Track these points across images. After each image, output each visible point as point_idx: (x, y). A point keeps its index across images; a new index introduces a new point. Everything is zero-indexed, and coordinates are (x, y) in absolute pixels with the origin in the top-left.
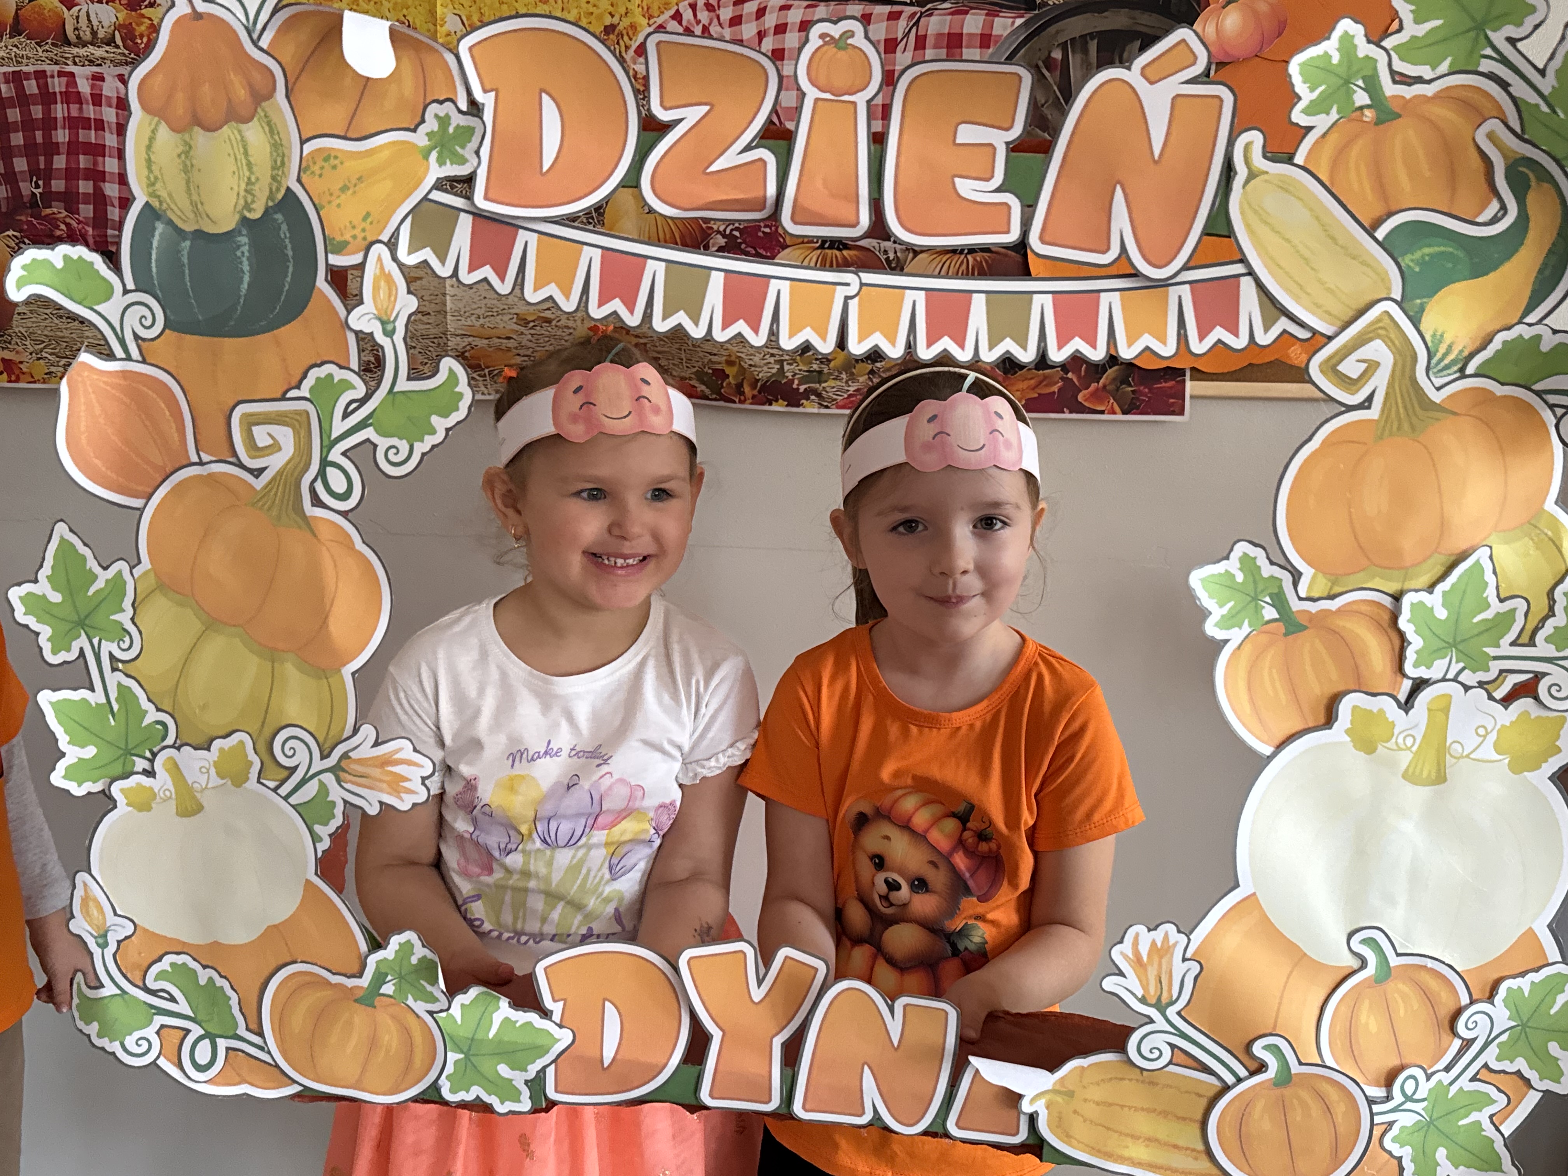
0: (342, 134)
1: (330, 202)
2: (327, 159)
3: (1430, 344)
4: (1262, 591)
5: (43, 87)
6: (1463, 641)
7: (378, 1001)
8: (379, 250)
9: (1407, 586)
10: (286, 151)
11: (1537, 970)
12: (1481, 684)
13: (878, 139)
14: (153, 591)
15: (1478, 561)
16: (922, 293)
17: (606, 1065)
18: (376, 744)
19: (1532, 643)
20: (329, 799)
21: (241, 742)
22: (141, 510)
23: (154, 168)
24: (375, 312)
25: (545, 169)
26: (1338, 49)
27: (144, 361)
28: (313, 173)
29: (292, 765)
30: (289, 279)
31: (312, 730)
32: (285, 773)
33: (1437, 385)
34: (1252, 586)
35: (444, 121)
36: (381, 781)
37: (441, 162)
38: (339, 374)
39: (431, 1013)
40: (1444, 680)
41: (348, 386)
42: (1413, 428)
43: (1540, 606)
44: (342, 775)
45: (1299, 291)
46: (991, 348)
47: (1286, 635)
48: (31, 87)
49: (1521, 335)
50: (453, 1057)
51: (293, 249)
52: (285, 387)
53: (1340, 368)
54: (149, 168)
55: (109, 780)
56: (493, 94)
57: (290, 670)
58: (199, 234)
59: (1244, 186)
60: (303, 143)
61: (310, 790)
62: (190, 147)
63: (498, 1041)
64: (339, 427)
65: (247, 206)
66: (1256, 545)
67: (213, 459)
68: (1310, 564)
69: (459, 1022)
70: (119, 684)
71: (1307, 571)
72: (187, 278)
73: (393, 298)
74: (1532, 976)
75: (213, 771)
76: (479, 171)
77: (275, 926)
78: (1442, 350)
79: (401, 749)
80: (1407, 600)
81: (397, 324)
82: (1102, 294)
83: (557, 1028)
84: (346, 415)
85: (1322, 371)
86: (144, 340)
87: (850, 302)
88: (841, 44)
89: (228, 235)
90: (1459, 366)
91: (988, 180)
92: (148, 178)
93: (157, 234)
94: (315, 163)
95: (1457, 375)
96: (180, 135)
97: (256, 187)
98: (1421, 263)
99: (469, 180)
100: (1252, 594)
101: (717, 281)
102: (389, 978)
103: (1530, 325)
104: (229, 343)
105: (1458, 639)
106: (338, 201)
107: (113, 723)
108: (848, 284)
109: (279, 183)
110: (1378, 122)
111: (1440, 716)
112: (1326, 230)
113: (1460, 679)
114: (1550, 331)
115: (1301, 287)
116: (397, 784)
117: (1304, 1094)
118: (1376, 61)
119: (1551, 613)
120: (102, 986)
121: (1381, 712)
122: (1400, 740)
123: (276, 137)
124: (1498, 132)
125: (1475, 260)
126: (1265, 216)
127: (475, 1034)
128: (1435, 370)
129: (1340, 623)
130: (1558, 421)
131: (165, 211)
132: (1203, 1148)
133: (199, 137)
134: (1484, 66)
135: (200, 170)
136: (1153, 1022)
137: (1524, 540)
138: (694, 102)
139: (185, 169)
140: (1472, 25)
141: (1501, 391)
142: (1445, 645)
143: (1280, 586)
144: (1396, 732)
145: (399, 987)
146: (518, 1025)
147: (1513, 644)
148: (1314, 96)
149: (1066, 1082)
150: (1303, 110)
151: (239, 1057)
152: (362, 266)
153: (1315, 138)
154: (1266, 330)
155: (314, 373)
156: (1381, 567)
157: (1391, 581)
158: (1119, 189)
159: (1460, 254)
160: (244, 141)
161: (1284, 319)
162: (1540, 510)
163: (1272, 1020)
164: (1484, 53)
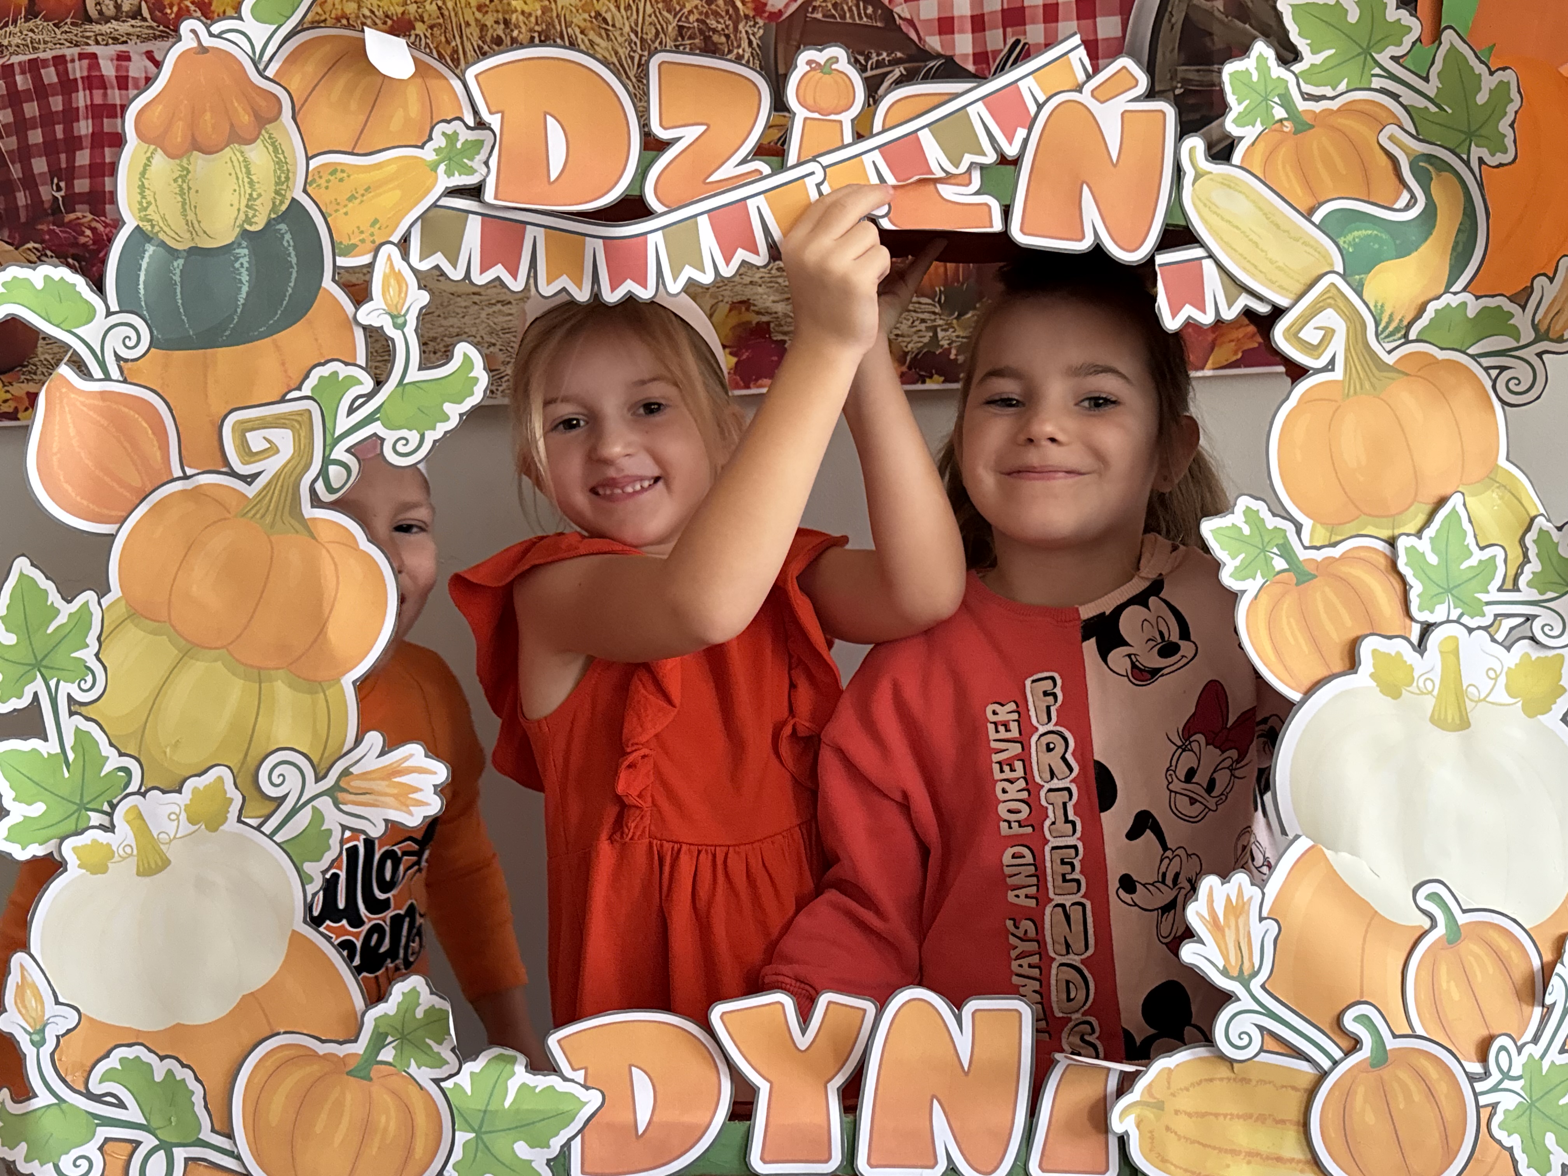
0: (349, 150)
1: (337, 211)
2: (333, 173)
3: (1374, 312)
4: (1268, 542)
5: (63, 74)
6: (1456, 587)
7: (375, 1072)
8: (389, 250)
9: (1397, 532)
10: (292, 170)
12: (1479, 628)
14: (122, 623)
15: (1454, 508)
17: (640, 1131)
18: (382, 754)
19: (1516, 588)
20: (324, 827)
21: (220, 779)
22: (112, 538)
23: (147, 192)
24: (385, 307)
25: (553, 178)
26: (1256, 69)
27: (125, 381)
28: (319, 186)
29: (280, 794)
30: (292, 284)
31: (304, 750)
32: (271, 806)
33: (1388, 349)
34: (1258, 539)
35: (452, 138)
36: (386, 795)
37: (449, 173)
38: (344, 371)
39: (437, 1081)
40: (1448, 621)
41: (354, 381)
43: (1515, 554)
44: (341, 796)
45: (1254, 269)
47: (1297, 584)
48: (50, 75)
49: (1448, 304)
50: (462, 1138)
51: (296, 256)
52: (285, 391)
53: (1301, 335)
54: (142, 193)
55: (59, 840)
56: (499, 115)
57: (281, 689)
58: (194, 251)
59: (1193, 184)
60: (308, 159)
61: (301, 821)
62: (188, 172)
63: (517, 1111)
64: (343, 423)
65: (248, 220)
66: (1257, 499)
67: (200, 471)
68: (1308, 515)
69: (470, 1091)
70: (78, 730)
71: (1307, 524)
72: (179, 296)
73: (403, 295)
75: (183, 816)
76: (488, 180)
77: (252, 994)
78: (1385, 319)
79: (410, 756)
80: (1402, 544)
81: (408, 316)
83: (582, 1090)
84: (351, 411)
85: (1286, 339)
86: (126, 360)
88: (827, 69)
89: (227, 249)
90: (1403, 332)
91: (967, 185)
92: (140, 203)
93: (147, 255)
94: (321, 177)
95: (1403, 340)
96: (178, 161)
97: (258, 202)
98: (1355, 244)
99: (479, 187)
100: (1260, 546)
102: (389, 1039)
103: (1455, 294)
104: (223, 354)
105: (1451, 586)
106: (345, 210)
107: (66, 775)
109: (284, 196)
110: (1296, 132)
111: (1452, 658)
112: (1268, 218)
113: (1462, 621)
114: (1473, 298)
115: (1256, 267)
116: (406, 797)
117: (1400, 1073)
118: (1287, 81)
119: (1526, 560)
120: (34, 1096)
121: (1398, 655)
122: (1421, 684)
123: (281, 156)
124: (1398, 135)
125: (1398, 242)
126: (1214, 208)
127: (488, 1104)
128: (1383, 336)
129: (1345, 569)
130: (1494, 382)
131: (157, 233)
132: (1309, 1156)
133: (198, 160)
134: (1376, 83)
135: (197, 192)
136: (1238, 999)
137: (1489, 492)
138: (691, 122)
139: (182, 193)
140: (1360, 50)
141: (1441, 355)
142: (1441, 590)
143: (1285, 537)
144: (1416, 676)
145: (400, 1050)
146: (537, 1090)
147: (1500, 589)
148: (1241, 108)
149: (1153, 1091)
150: (1234, 121)
151: (201, 1168)
152: (371, 266)
153: (1246, 147)
154: (1230, 306)
155: (317, 373)
156: (1371, 515)
157: (1383, 528)
158: (1086, 189)
159: (1383, 235)
160: (246, 162)
161: (1244, 294)
162: (1495, 467)
163: (1357, 985)
164: (1373, 72)
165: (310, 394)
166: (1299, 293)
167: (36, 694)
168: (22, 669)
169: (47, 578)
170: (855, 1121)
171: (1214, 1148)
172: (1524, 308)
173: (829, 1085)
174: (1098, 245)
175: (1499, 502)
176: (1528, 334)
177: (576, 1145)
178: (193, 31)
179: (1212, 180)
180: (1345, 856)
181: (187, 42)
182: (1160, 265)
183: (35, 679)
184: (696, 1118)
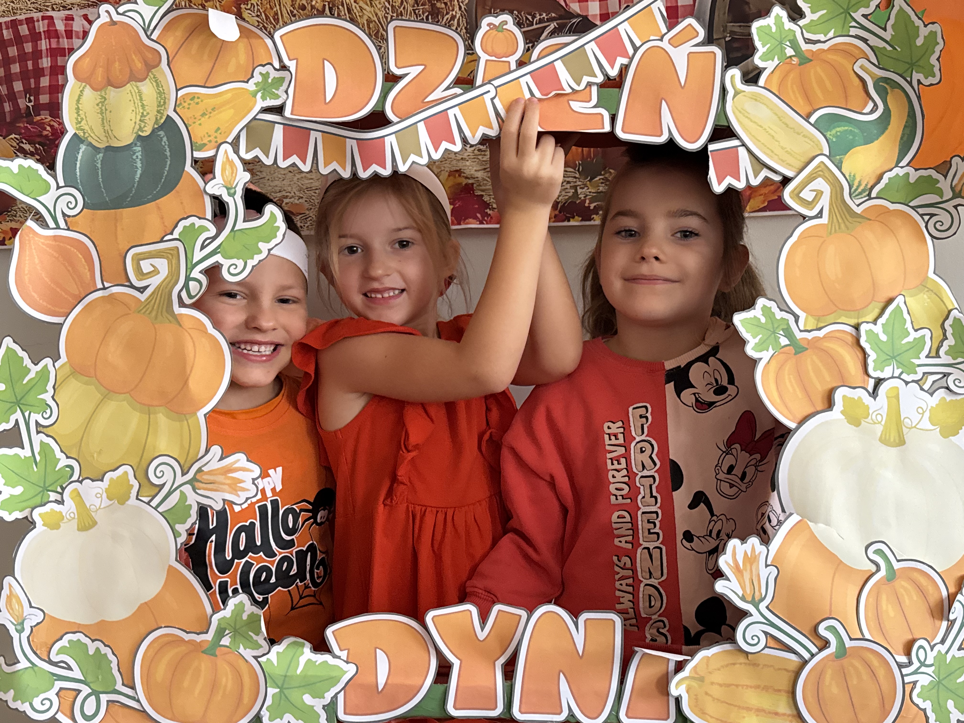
0: (202, 85)
1: (194, 123)
2: (192, 99)
3: (849, 180)
4: (777, 328)
5: (32, 29)
6: (898, 355)
7: (218, 651)
8: (226, 147)
9: (860, 321)
10: (166, 96)
12: (913, 381)
14: (68, 376)
15: (898, 304)
17: (380, 689)
18: (221, 459)
19: (938, 356)
20: (187, 503)
21: (125, 473)
22: (61, 324)
23: (81, 112)
24: (223, 183)
25: (327, 100)
26: (775, 24)
27: (68, 229)
28: (183, 107)
29: (161, 483)
30: (167, 169)
31: (176, 457)
32: (156, 490)
33: (857, 203)
34: (771, 325)
35: (265, 76)
36: (224, 484)
37: (264, 98)
38: (198, 222)
39: (256, 658)
40: (893, 377)
41: (205, 229)
42: (848, 229)
43: (938, 333)
44: (197, 485)
45: (771, 153)
47: (795, 354)
49: (897, 174)
50: (271, 692)
51: (170, 151)
52: (162, 236)
53: (801, 195)
54: (78, 113)
55: (31, 509)
56: (295, 61)
57: (162, 418)
58: (109, 148)
59: (733, 99)
60: (177, 90)
61: (174, 499)
62: (105, 99)
63: (304, 676)
64: (198, 255)
65: (141, 129)
66: (770, 300)
67: (113, 284)
68: (803, 310)
69: (275, 664)
70: (42, 443)
71: (802, 315)
72: (100, 176)
73: (234, 175)
75: (105, 495)
76: (287, 102)
77: (146, 603)
78: (856, 184)
79: (238, 461)
80: (863, 328)
81: (237, 189)
84: (203, 247)
85: (791, 197)
86: (69, 216)
88: (500, 29)
89: (129, 147)
90: (867, 193)
91: (589, 102)
92: (77, 119)
93: (81, 151)
94: (185, 102)
95: (867, 198)
96: (99, 93)
97: (147, 118)
98: (837, 136)
99: (282, 107)
100: (772, 330)
102: (227, 632)
103: (902, 167)
104: (126, 212)
105: (895, 354)
106: (199, 122)
107: (36, 469)
109: (162, 114)
110: (800, 64)
111: (895, 400)
112: (781, 120)
113: (902, 377)
114: (914, 170)
115: (772, 152)
116: (235, 485)
117: (854, 662)
118: (795, 32)
119: (945, 337)
121: (860, 399)
122: (874, 417)
123: (161, 89)
124: (866, 66)
125: (865, 134)
126: (746, 114)
127: (287, 672)
128: (854, 195)
129: (826, 344)
130: (927, 223)
131: (87, 138)
132: (795, 712)
133: (111, 92)
134: (853, 32)
135: (110, 112)
136: (751, 615)
137: (922, 294)
138: (415, 64)
139: (102, 113)
140: (842, 11)
141: (892, 207)
142: (889, 357)
143: (788, 324)
144: (871, 412)
145: (233, 638)
146: (317, 664)
147: (927, 357)
148: (765, 49)
149: (698, 670)
150: (760, 58)
151: (116, 707)
152: (214, 157)
153: (768, 74)
154: (756, 177)
155: (182, 224)
156: (844, 310)
157: (851, 318)
158: (664, 103)
159: (856, 130)
160: (140, 93)
161: (765, 169)
162: (926, 278)
163: (828, 608)
164: (851, 25)
165: (178, 237)
166: (800, 168)
167: (17, 420)
168: (8, 405)
169: (23, 350)
170: (512, 685)
171: (735, 706)
172: (945, 177)
173: (497, 663)
174: (671, 139)
175: (929, 300)
176: (948, 194)
177: (341, 697)
178: (107, 12)
179: (744, 96)
180: (821, 526)
181: (104, 19)
182: (711, 151)
183: (16, 411)
184: (414, 681)
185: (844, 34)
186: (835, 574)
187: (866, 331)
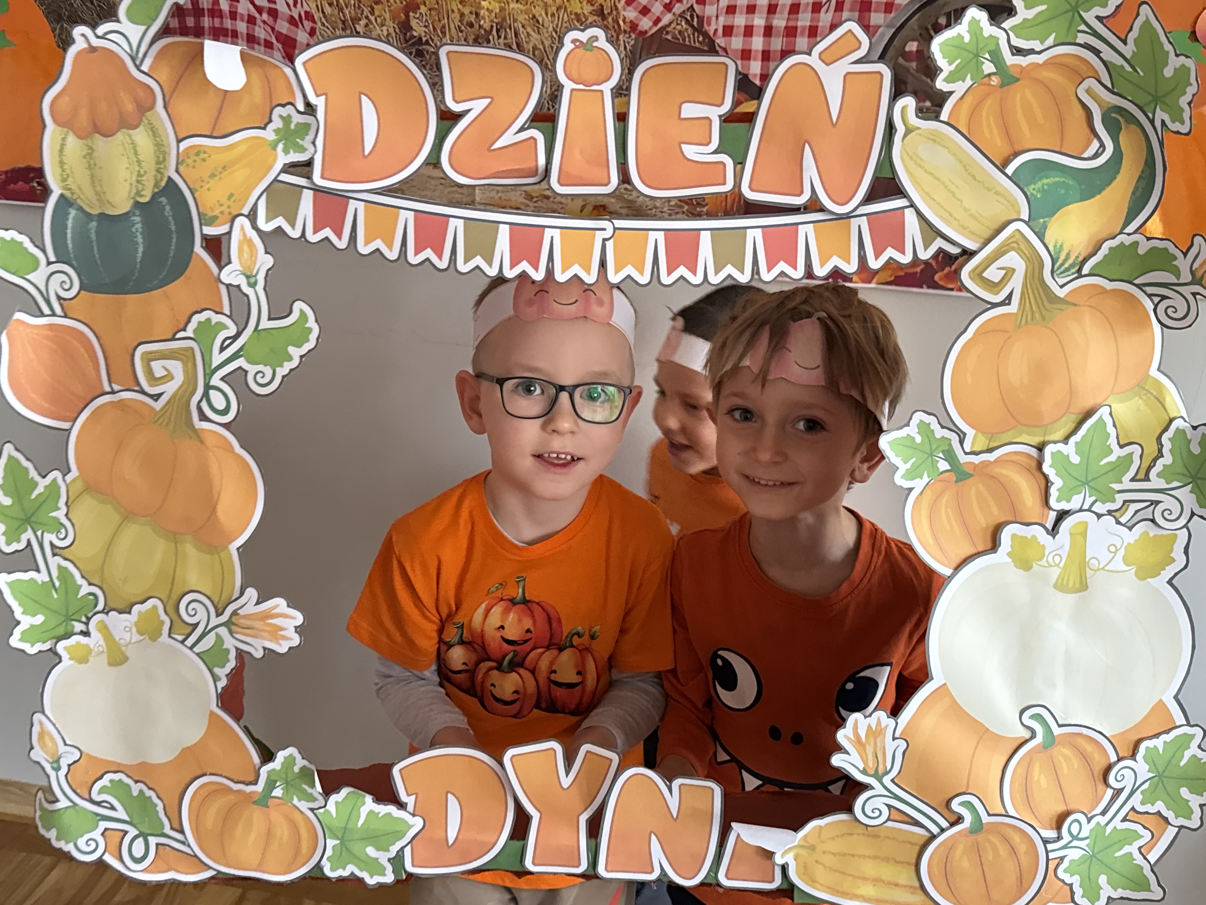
0: (209, 134)
1: (202, 187)
2: (198, 154)
3: (1053, 253)
4: (936, 449)
6: (1094, 480)
7: (271, 802)
8: (242, 222)
9: (1047, 438)
10: (167, 150)
11: (1167, 732)
12: (1110, 513)
13: (622, 118)
14: (82, 493)
15: (1101, 417)
16: (662, 233)
18: (258, 603)
19: (1147, 479)
20: (224, 647)
21: (155, 607)
22: (69, 431)
23: (66, 167)
24: (241, 269)
25: (367, 152)
26: (968, 32)
27: (66, 316)
28: (188, 165)
29: (195, 622)
30: (173, 247)
31: (208, 594)
32: (190, 628)
33: (1060, 284)
34: (928, 446)
35: (287, 120)
36: (262, 631)
37: (286, 152)
38: (216, 318)
39: (312, 810)
40: (1081, 510)
41: (222, 326)
42: (1044, 318)
43: (1151, 449)
44: (234, 628)
46: (717, 273)
47: (956, 482)
49: (1122, 243)
50: (331, 843)
51: (175, 224)
52: (176, 330)
53: (985, 275)
54: (62, 168)
55: (55, 640)
56: (323, 97)
57: (190, 549)
58: (103, 216)
59: (903, 140)
60: (179, 141)
61: (209, 641)
62: (93, 151)
63: (365, 829)
64: (217, 359)
65: (138, 193)
66: (929, 414)
67: (122, 388)
68: (972, 426)
69: (334, 816)
70: (60, 567)
71: (970, 433)
72: (95, 250)
73: (254, 258)
74: (1164, 737)
75: (134, 629)
76: (315, 157)
77: (188, 748)
78: (1062, 257)
79: (277, 606)
80: (1048, 450)
81: (258, 277)
82: (800, 226)
83: (411, 817)
84: (222, 349)
85: (971, 278)
86: (65, 299)
87: (607, 243)
88: (588, 47)
89: (125, 216)
90: (1077, 268)
91: (707, 145)
92: (62, 175)
93: (71, 216)
94: (189, 157)
95: (1076, 275)
96: (84, 141)
97: (144, 178)
98: (1043, 191)
99: (309, 164)
100: (929, 452)
101: (504, 232)
102: (278, 784)
103: (1129, 234)
104: (131, 299)
105: (1089, 479)
106: (207, 186)
107: (55, 596)
108: (604, 229)
109: (162, 174)
110: (1002, 85)
111: (1080, 539)
112: (966, 170)
113: (1093, 509)
114: (1145, 238)
115: (951, 213)
116: (276, 633)
117: (992, 838)
118: (998, 39)
119: (1160, 455)
120: (57, 801)
121: (1034, 537)
122: (1050, 559)
123: (158, 139)
124: (1094, 88)
125: (1083, 187)
126: (918, 161)
127: (347, 824)
128: (1058, 272)
129: (997, 470)
130: (1156, 306)
131: (76, 199)
132: (917, 884)
133: (99, 141)
134: (1081, 39)
135: (101, 168)
136: (873, 788)
137: (1136, 399)
138: (479, 96)
139: (90, 168)
140: (1069, 8)
141: (1111, 286)
142: (1080, 483)
143: (950, 445)
144: (1047, 553)
145: (286, 790)
146: (380, 815)
147: (1132, 481)
149: (809, 839)
150: (944, 79)
151: (166, 849)
152: (229, 233)
153: (955, 100)
154: (926, 248)
155: (197, 318)
156: (1026, 425)
157: (1034, 436)
158: (807, 147)
159: (1071, 182)
160: (133, 144)
161: (939, 239)
162: (1146, 376)
163: (965, 782)
164: (1079, 28)
165: (192, 335)
166: (988, 238)
168: (18, 523)
169: (27, 459)
170: (597, 843)
171: (848, 875)
173: (581, 817)
174: (815, 198)
175: (1145, 407)
176: (1186, 277)
177: (407, 850)
178: (83, 35)
179: (920, 135)
181: (79, 45)
183: (27, 530)
185: (1068, 41)
186: (978, 743)
187: (1052, 453)
